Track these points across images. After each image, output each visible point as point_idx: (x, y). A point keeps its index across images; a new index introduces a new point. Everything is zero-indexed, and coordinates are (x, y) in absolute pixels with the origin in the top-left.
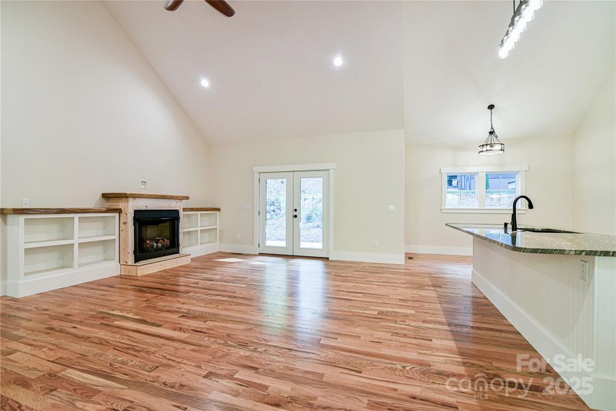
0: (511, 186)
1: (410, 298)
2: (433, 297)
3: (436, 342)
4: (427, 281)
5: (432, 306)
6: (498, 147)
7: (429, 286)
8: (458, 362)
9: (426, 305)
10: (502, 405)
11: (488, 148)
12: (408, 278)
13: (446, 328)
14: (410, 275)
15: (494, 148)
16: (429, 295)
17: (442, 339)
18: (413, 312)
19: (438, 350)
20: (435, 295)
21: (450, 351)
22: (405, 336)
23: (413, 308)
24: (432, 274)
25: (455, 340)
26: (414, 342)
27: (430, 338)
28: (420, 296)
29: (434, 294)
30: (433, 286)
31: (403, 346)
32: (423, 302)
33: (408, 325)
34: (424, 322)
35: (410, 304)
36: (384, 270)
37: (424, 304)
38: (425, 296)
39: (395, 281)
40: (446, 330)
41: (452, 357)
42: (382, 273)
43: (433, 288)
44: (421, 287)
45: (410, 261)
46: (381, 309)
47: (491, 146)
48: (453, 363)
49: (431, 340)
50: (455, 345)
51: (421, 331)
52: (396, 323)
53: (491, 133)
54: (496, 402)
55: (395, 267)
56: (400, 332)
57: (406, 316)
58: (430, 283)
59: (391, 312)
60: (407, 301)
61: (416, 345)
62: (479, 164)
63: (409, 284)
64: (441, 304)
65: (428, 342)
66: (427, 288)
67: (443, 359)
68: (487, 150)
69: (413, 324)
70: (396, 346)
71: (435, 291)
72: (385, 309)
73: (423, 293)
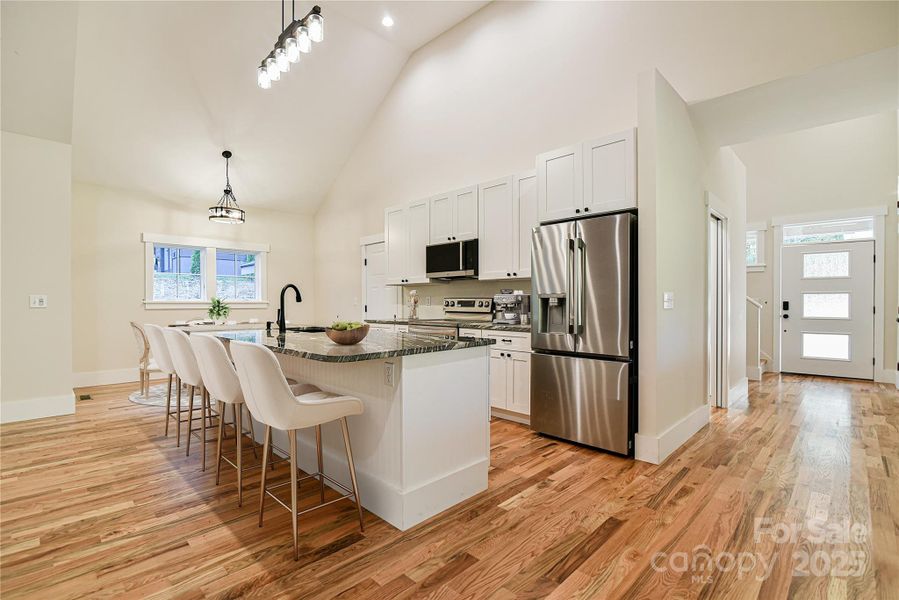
0: (245, 271)
1: (113, 479)
2: (156, 461)
3: (197, 544)
4: (135, 433)
5: (164, 477)
6: (237, 214)
7: (143, 442)
8: (244, 560)
9: (151, 481)
10: (329, 591)
11: (224, 213)
12: (91, 438)
13: (204, 507)
14: (96, 430)
15: (230, 215)
16: (149, 459)
17: (203, 532)
18: (131, 504)
19: (205, 556)
20: (162, 456)
21: (225, 547)
22: (130, 562)
23: (126, 495)
24: (140, 419)
25: (225, 523)
26: (156, 566)
27: (183, 542)
28: (132, 467)
29: (159, 455)
30: (152, 441)
31: (133, 588)
32: (143, 476)
33: (129, 536)
34: (159, 514)
35: (117, 489)
36: (25, 435)
37: (145, 480)
38: (143, 464)
39: (63, 453)
40: (205, 513)
41: (233, 557)
42: (23, 445)
43: (152, 445)
44: (127, 449)
45: (86, 403)
46: (46, 527)
47: (227, 212)
48: (239, 566)
49: (187, 544)
50: (229, 532)
51: (160, 535)
52: (98, 542)
53: (227, 192)
54: (320, 591)
55: (53, 422)
56: (117, 558)
57: (115, 519)
58: (143, 437)
59: (76, 525)
60: (107, 486)
61: (160, 569)
62: (208, 235)
63: (101, 449)
64: (178, 468)
65: (182, 551)
66: (139, 447)
67: (220, 567)
68: (222, 216)
69: (138, 528)
70: (119, 596)
71: (159, 447)
72: (58, 525)
73: (136, 459)
